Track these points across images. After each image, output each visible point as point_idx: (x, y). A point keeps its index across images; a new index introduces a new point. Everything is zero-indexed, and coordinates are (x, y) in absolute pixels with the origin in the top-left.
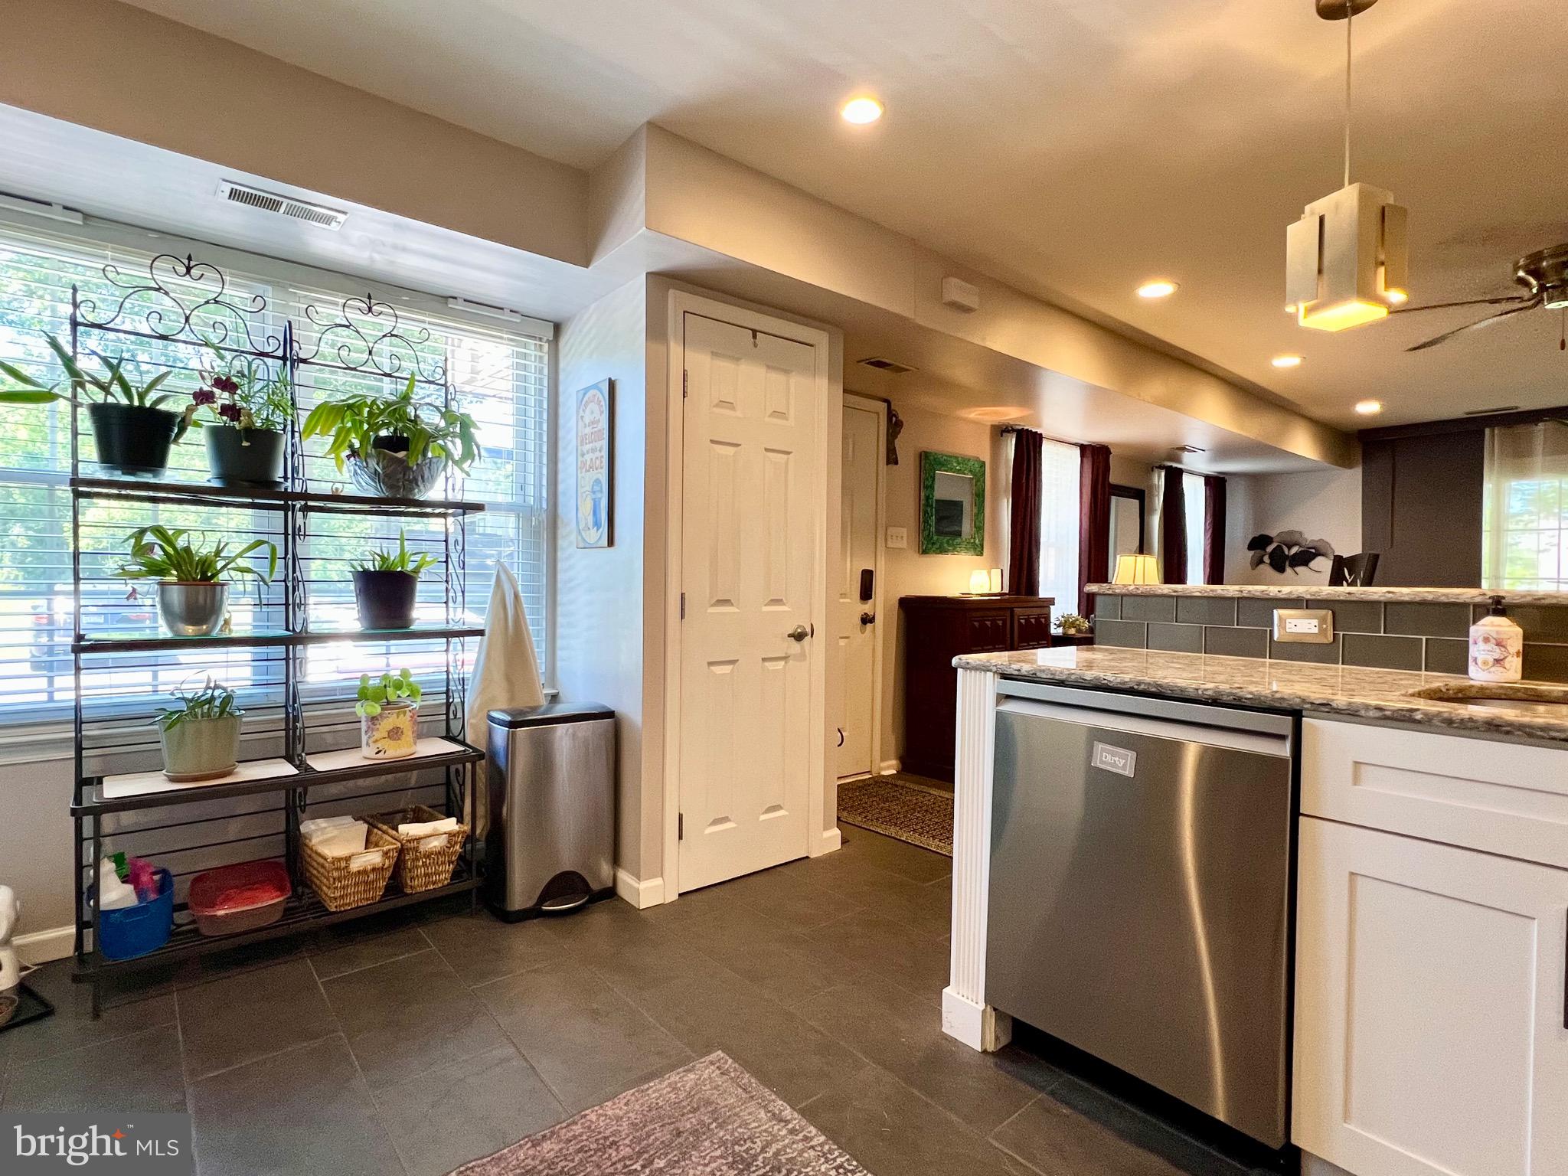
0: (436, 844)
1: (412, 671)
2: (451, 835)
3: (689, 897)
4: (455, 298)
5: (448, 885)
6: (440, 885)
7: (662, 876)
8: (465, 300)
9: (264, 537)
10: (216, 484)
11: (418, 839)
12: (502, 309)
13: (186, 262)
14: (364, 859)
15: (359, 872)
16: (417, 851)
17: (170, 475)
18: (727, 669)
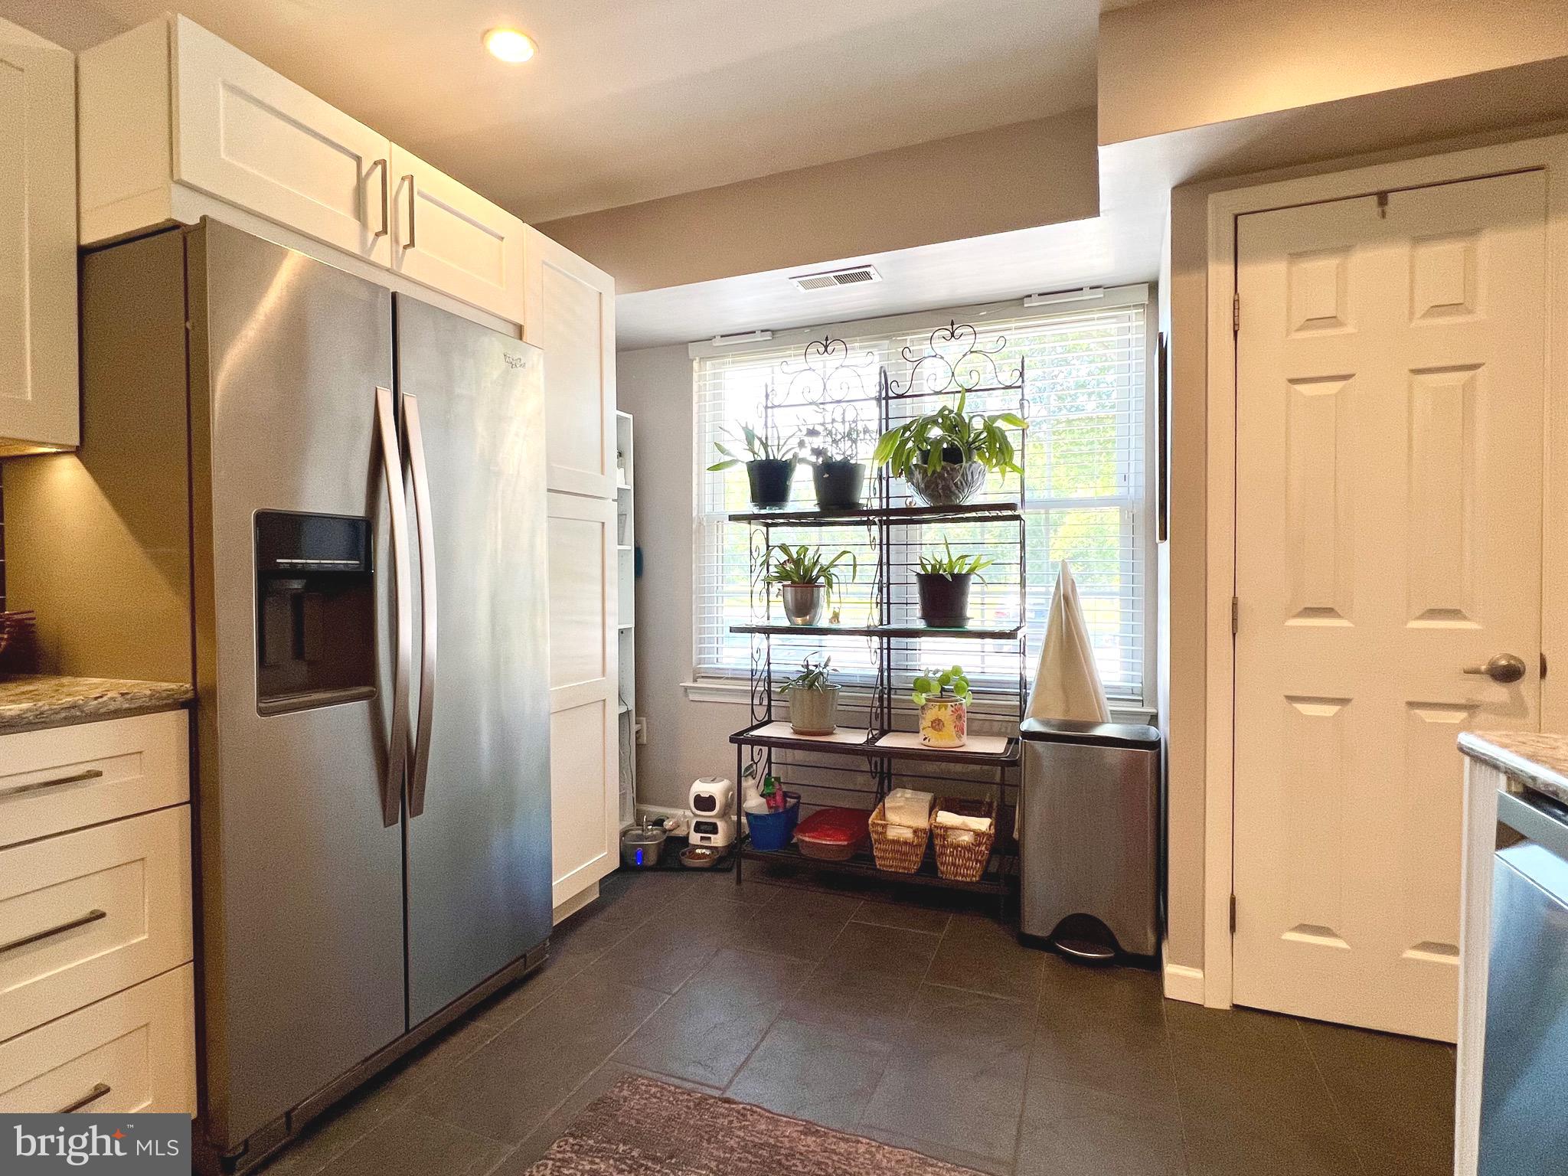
0: (966, 838)
1: (964, 669)
2: (978, 834)
3: (1244, 1014)
4: (1030, 296)
5: (977, 882)
6: (968, 880)
7: (1203, 968)
8: (1039, 295)
9: (848, 549)
10: (817, 509)
11: (946, 829)
12: (1082, 289)
13: (824, 343)
14: (899, 831)
15: (893, 840)
16: (944, 839)
17: (790, 507)
18: (1330, 710)
